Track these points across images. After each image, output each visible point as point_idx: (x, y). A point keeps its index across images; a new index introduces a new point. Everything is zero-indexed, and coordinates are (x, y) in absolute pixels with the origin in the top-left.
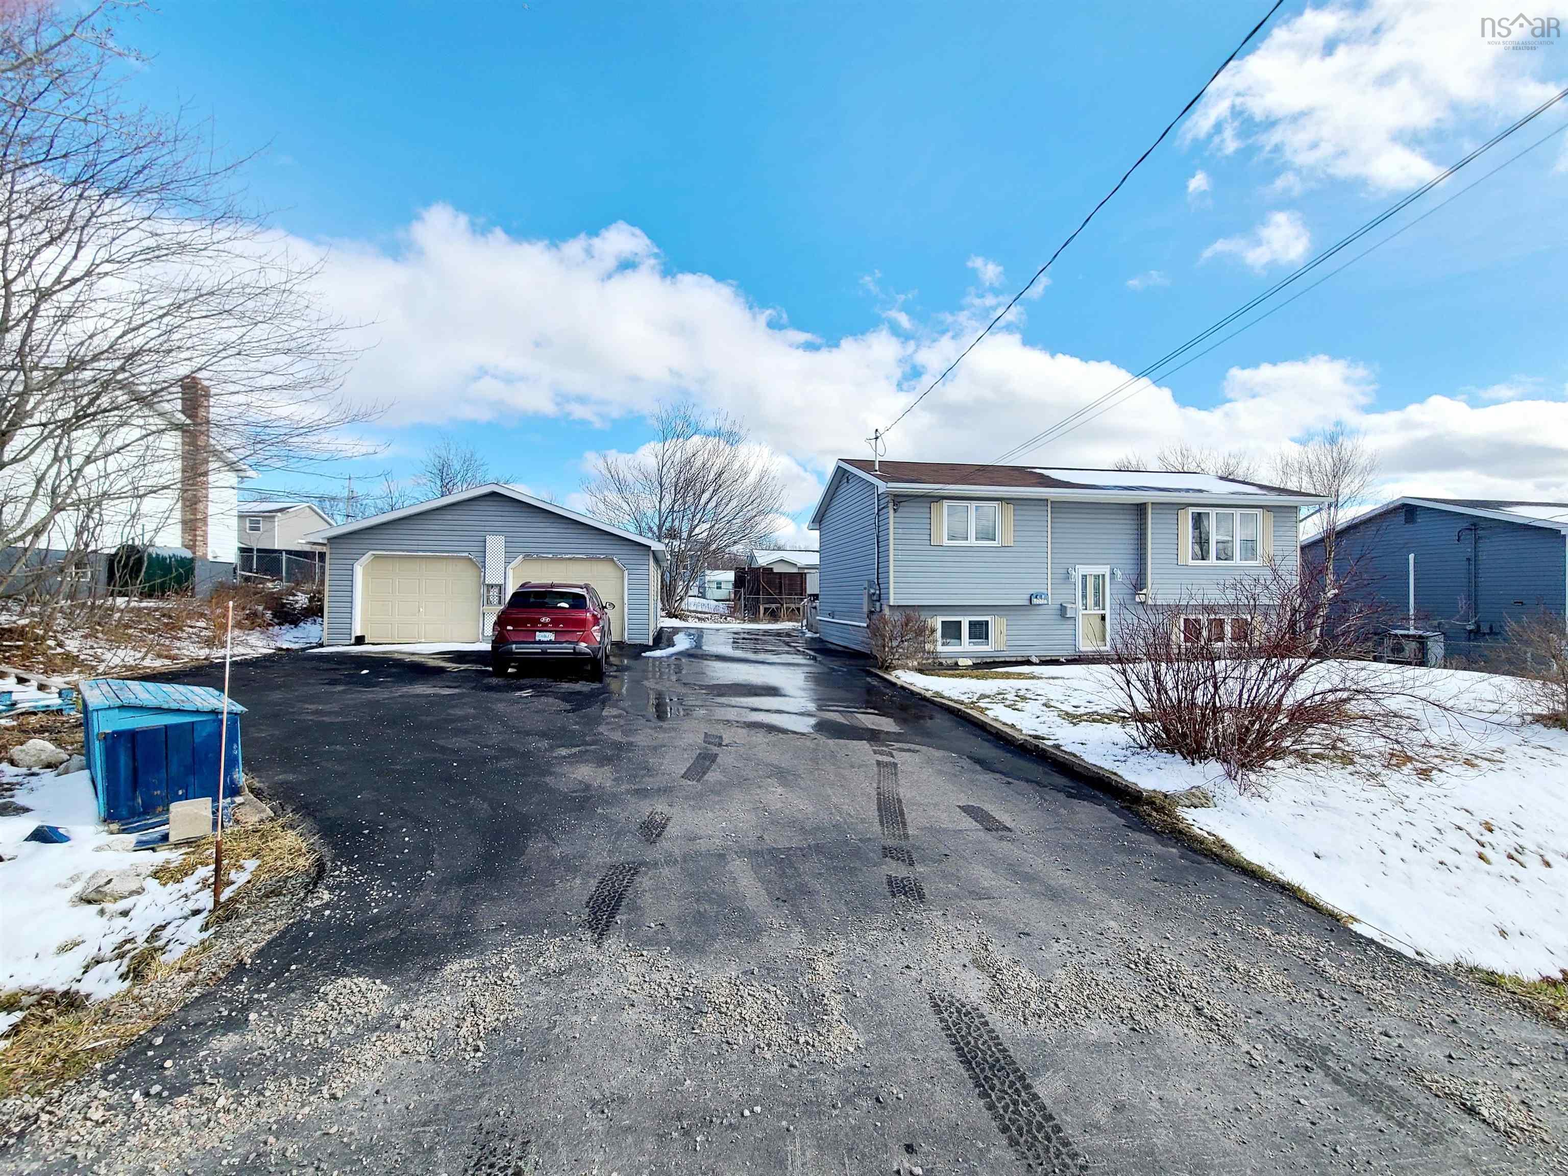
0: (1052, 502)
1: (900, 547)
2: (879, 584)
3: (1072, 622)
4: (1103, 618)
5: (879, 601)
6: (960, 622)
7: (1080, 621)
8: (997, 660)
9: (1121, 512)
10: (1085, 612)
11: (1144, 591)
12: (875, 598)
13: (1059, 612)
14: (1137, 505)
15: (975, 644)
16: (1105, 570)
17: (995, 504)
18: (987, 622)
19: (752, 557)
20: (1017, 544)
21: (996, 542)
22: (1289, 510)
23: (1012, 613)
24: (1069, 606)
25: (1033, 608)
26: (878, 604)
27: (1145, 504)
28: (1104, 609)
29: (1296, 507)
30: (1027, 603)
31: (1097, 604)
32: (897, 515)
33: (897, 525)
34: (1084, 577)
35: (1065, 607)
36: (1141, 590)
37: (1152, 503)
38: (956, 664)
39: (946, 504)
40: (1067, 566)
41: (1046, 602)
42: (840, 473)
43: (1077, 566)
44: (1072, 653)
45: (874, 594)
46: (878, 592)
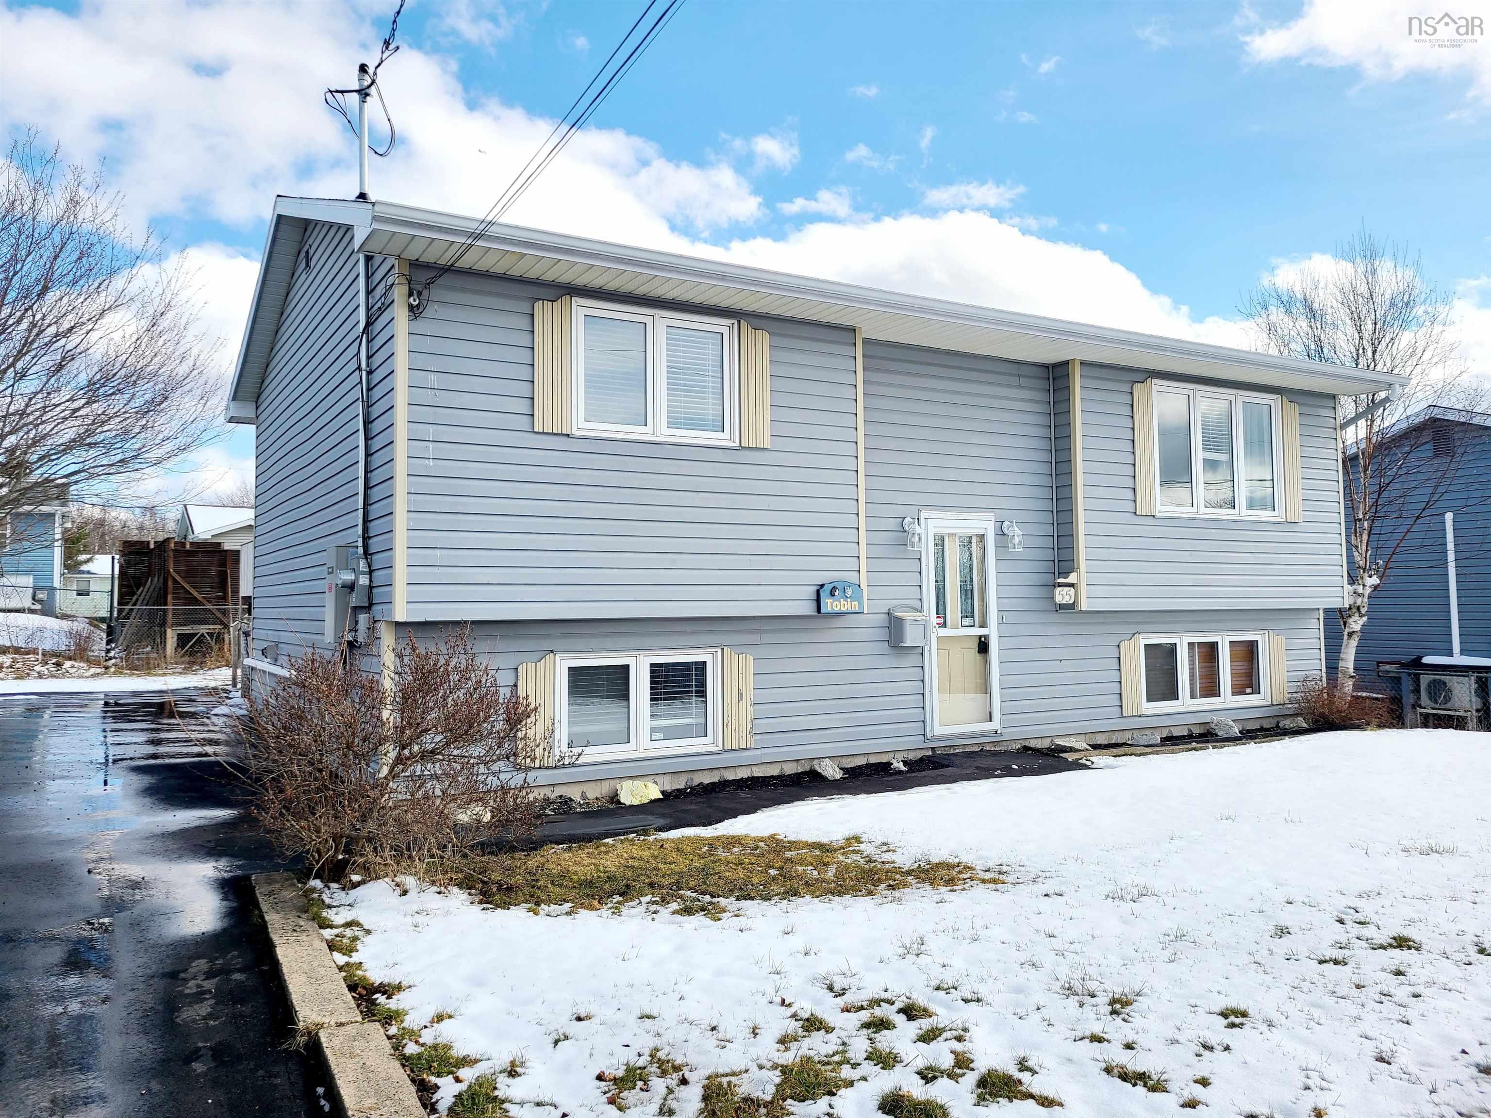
0: (866, 341)
1: (431, 432)
2: (366, 553)
3: (914, 660)
4: (983, 647)
5: (369, 608)
6: (627, 667)
7: (933, 657)
8: (730, 776)
9: (1014, 380)
10: (943, 632)
11: (1072, 578)
12: (354, 600)
13: (884, 634)
14: (1046, 366)
15: (670, 734)
16: (985, 524)
17: (721, 325)
18: (701, 667)
19: (186, 522)
20: (780, 443)
21: (726, 435)
22: (1318, 402)
23: (767, 638)
24: (909, 616)
25: (822, 623)
26: (363, 618)
27: (1066, 363)
28: (983, 625)
29: (1334, 397)
30: (808, 609)
31: (967, 613)
32: (421, 326)
33: (421, 361)
34: (940, 542)
35: (900, 620)
36: (1066, 574)
37: (1083, 363)
38: (614, 798)
39: (581, 308)
40: (899, 511)
41: (855, 606)
42: (289, 234)
43: (923, 515)
44: (916, 742)
45: (351, 587)
46: (364, 580)
